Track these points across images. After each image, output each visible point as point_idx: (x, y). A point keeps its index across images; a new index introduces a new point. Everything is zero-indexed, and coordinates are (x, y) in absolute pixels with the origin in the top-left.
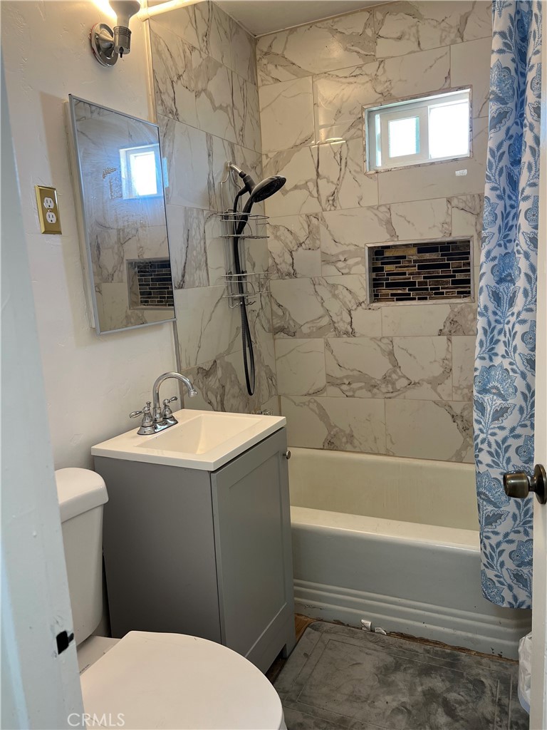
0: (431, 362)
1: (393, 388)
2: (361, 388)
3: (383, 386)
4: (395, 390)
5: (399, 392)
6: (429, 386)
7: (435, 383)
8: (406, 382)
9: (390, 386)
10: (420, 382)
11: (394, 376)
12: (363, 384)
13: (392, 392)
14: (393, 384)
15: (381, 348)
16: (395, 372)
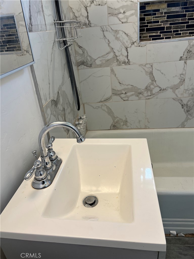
0: (174, 77)
1: (151, 93)
2: (132, 95)
3: (145, 92)
4: (152, 94)
5: (155, 95)
6: (171, 90)
7: (175, 88)
8: (159, 89)
9: (149, 92)
10: (167, 89)
11: (152, 87)
12: (133, 93)
13: (150, 96)
14: (151, 91)
15: (145, 71)
16: (152, 84)
